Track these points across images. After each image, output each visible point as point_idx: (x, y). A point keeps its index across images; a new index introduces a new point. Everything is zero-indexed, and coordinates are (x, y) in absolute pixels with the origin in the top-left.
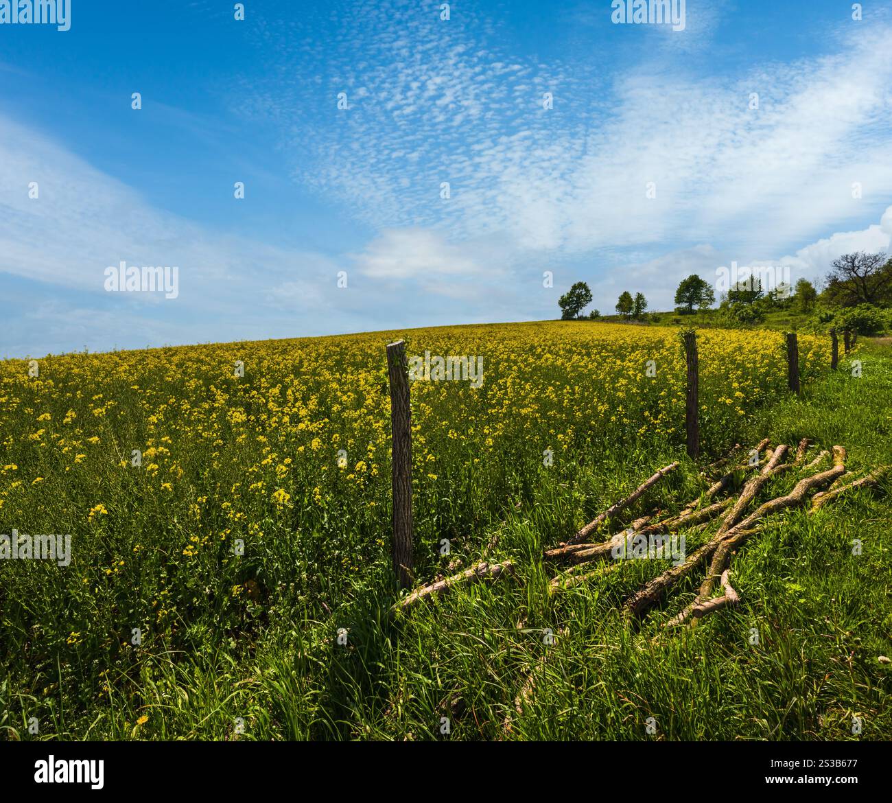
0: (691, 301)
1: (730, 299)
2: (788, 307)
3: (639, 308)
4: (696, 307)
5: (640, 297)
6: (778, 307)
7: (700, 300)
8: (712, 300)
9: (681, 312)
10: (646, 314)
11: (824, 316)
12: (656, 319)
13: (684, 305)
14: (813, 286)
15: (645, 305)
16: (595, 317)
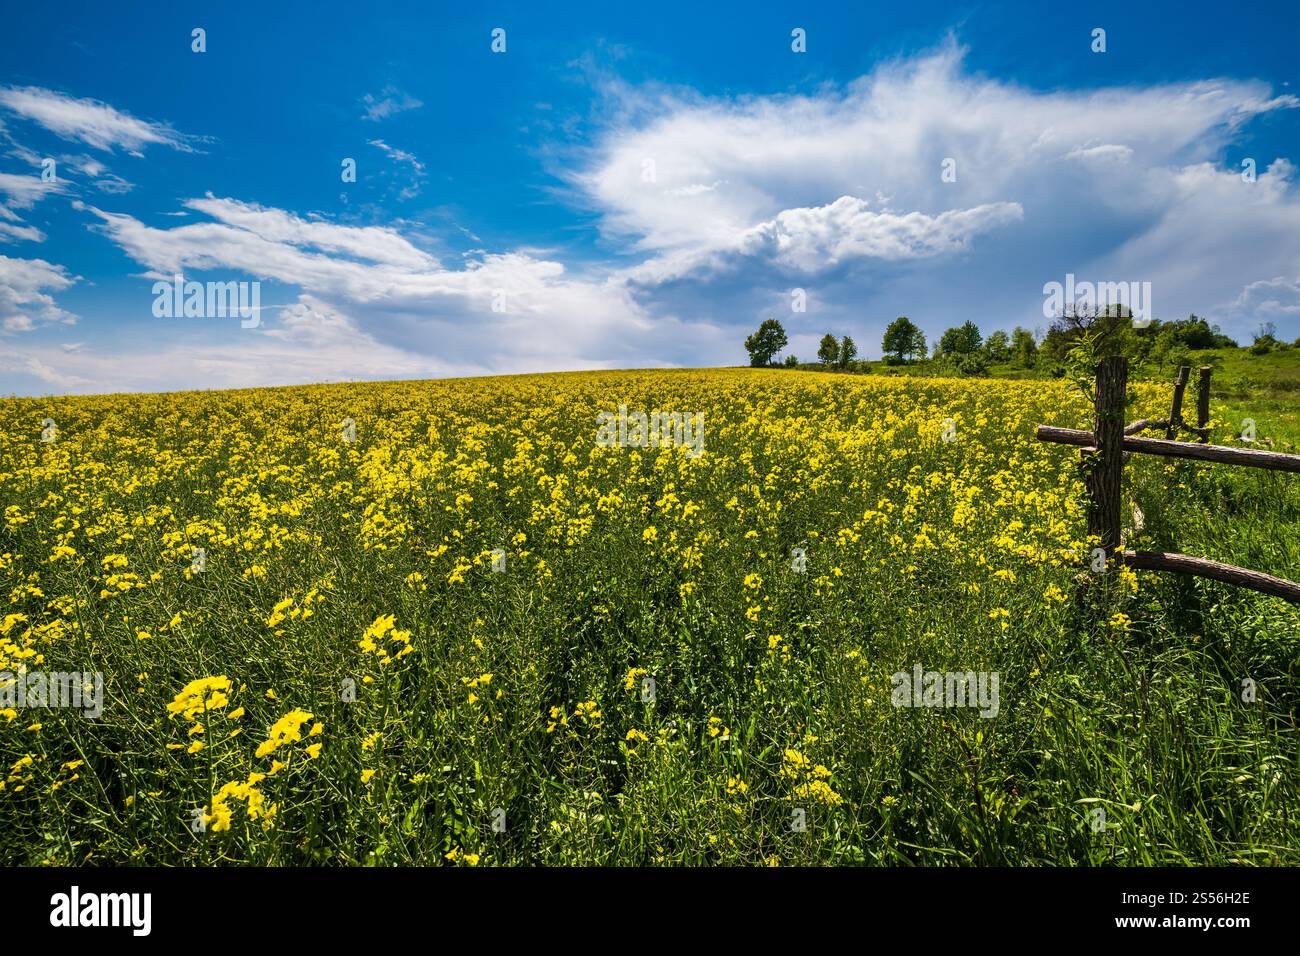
0: (901, 350)
1: (944, 348)
2: (1008, 360)
3: (846, 355)
4: (906, 357)
5: (848, 342)
6: (997, 359)
7: (911, 348)
8: (924, 349)
9: (892, 362)
10: (855, 363)
11: (1055, 370)
12: (867, 369)
13: (893, 354)
14: (1033, 337)
15: (854, 352)
16: (792, 364)
